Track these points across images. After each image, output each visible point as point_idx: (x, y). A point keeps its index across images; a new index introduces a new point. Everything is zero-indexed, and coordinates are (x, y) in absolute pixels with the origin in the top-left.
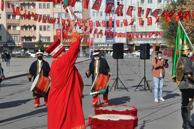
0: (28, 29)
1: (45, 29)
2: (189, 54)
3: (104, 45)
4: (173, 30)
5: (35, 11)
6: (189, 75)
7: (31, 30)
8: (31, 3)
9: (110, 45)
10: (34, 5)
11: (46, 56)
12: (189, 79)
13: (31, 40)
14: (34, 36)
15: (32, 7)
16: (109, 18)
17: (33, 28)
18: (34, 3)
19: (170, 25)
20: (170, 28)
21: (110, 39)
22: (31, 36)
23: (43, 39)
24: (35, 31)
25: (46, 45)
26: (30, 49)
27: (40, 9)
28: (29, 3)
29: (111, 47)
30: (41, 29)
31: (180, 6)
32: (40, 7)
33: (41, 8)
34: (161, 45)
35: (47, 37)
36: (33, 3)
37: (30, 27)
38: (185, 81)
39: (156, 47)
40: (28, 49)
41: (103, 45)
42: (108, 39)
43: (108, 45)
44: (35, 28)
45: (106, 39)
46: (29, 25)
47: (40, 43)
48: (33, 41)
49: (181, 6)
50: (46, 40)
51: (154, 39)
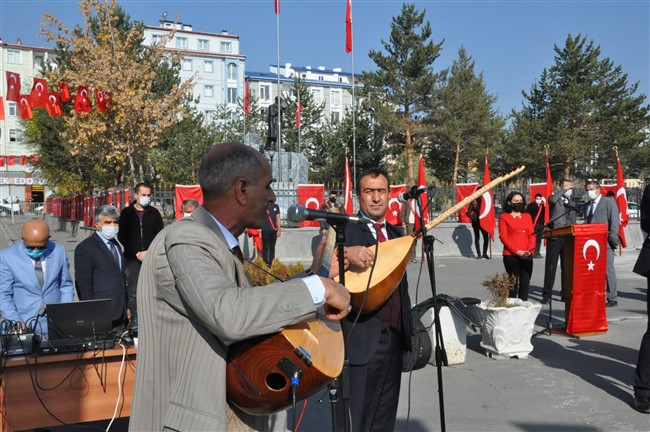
39: (33, 193)
51: (28, 175)
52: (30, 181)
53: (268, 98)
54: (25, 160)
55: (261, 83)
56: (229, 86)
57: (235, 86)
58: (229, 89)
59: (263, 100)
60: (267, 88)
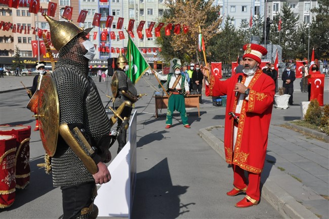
0: (4, 41)
1: (25, 41)
2: (124, 68)
3: (98, 62)
4: (167, 45)
5: (12, 18)
6: (123, 91)
7: (7, 42)
8: (6, 8)
9: (105, 62)
10: (10, 12)
11: (25, 73)
12: (124, 95)
13: (8, 55)
14: (11, 50)
15: (7, 14)
16: (103, 30)
17: (9, 40)
18: (10, 8)
19: (163, 39)
20: (164, 42)
21: (105, 55)
22: (7, 50)
23: (23, 53)
24: (12, 44)
25: (27, 61)
26: (7, 65)
27: (19, 17)
28: (3, 9)
29: (106, 64)
30: (19, 41)
31: (170, 18)
32: (18, 14)
33: (20, 15)
34: (163, 62)
35: (28, 51)
36: (8, 9)
37: (6, 38)
38: (120, 98)
39: (157, 65)
40: (4, 66)
41: (96, 62)
42: (102, 55)
43: (102, 61)
44: (12, 40)
45: (101, 55)
46: (5, 36)
47: (18, 58)
48: (10, 55)
49: (172, 18)
50: (27, 54)
51: (155, 56)
52: (156, 59)
53: (277, 10)
54: (154, 49)
55: (274, 2)
56: (256, 5)
57: (259, 5)
58: (256, 7)
59: (275, 12)
60: (277, 4)
